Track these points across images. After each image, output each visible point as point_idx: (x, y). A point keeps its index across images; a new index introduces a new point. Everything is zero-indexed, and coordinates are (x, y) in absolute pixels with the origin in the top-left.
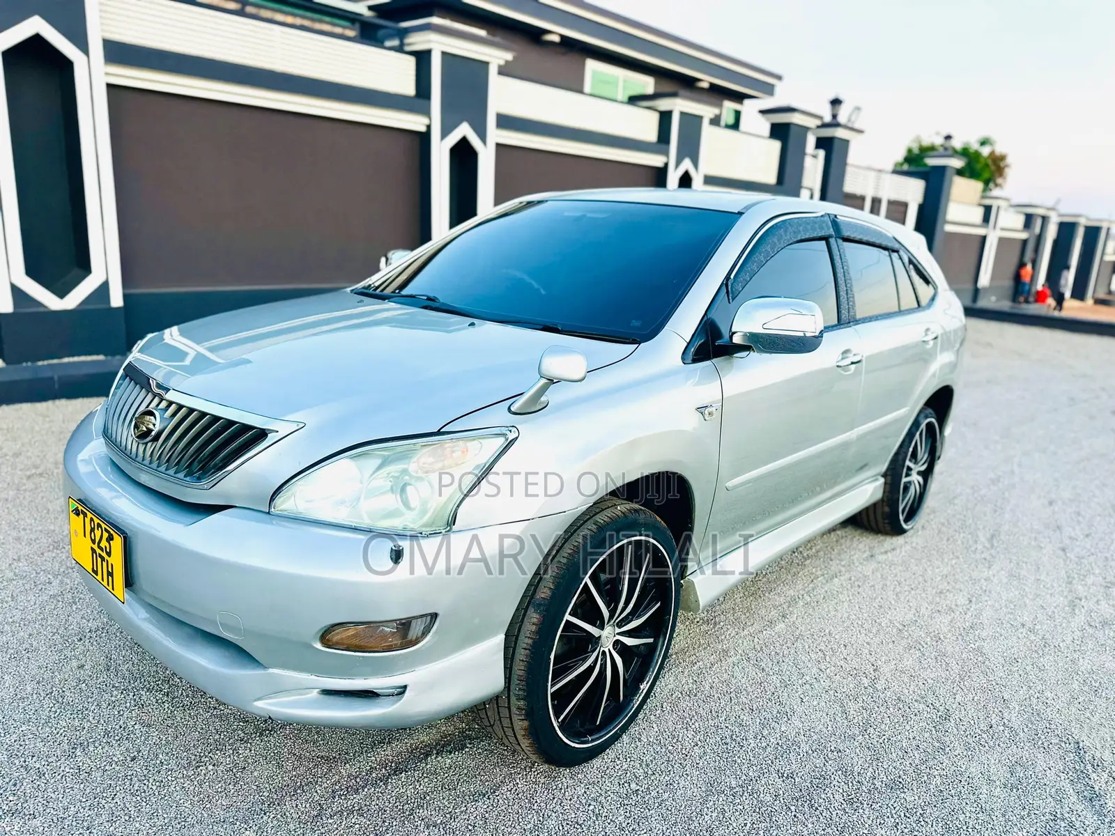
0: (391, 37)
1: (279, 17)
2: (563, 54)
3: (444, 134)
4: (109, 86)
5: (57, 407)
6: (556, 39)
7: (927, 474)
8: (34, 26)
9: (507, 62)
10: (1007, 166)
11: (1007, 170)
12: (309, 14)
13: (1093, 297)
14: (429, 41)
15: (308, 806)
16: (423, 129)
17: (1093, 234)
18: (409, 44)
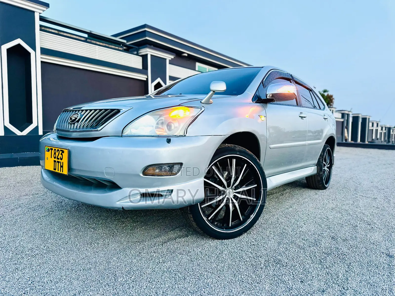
0: (134, 51)
1: (98, 43)
2: (189, 60)
3: (152, 81)
4: (42, 62)
5: (18, 168)
6: (186, 55)
7: (330, 168)
8: (19, 41)
9: (172, 59)
10: (333, 99)
11: (333, 100)
12: (108, 43)
13: (367, 141)
14: (147, 51)
15: (135, 252)
16: (145, 79)
17: (364, 120)
18: (140, 53)
